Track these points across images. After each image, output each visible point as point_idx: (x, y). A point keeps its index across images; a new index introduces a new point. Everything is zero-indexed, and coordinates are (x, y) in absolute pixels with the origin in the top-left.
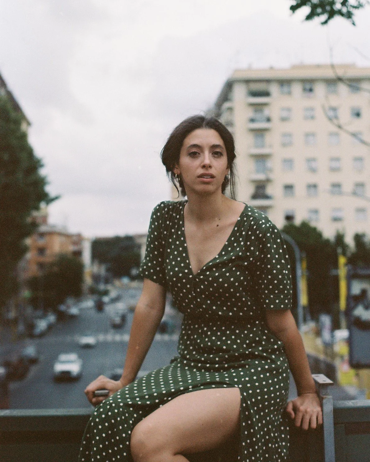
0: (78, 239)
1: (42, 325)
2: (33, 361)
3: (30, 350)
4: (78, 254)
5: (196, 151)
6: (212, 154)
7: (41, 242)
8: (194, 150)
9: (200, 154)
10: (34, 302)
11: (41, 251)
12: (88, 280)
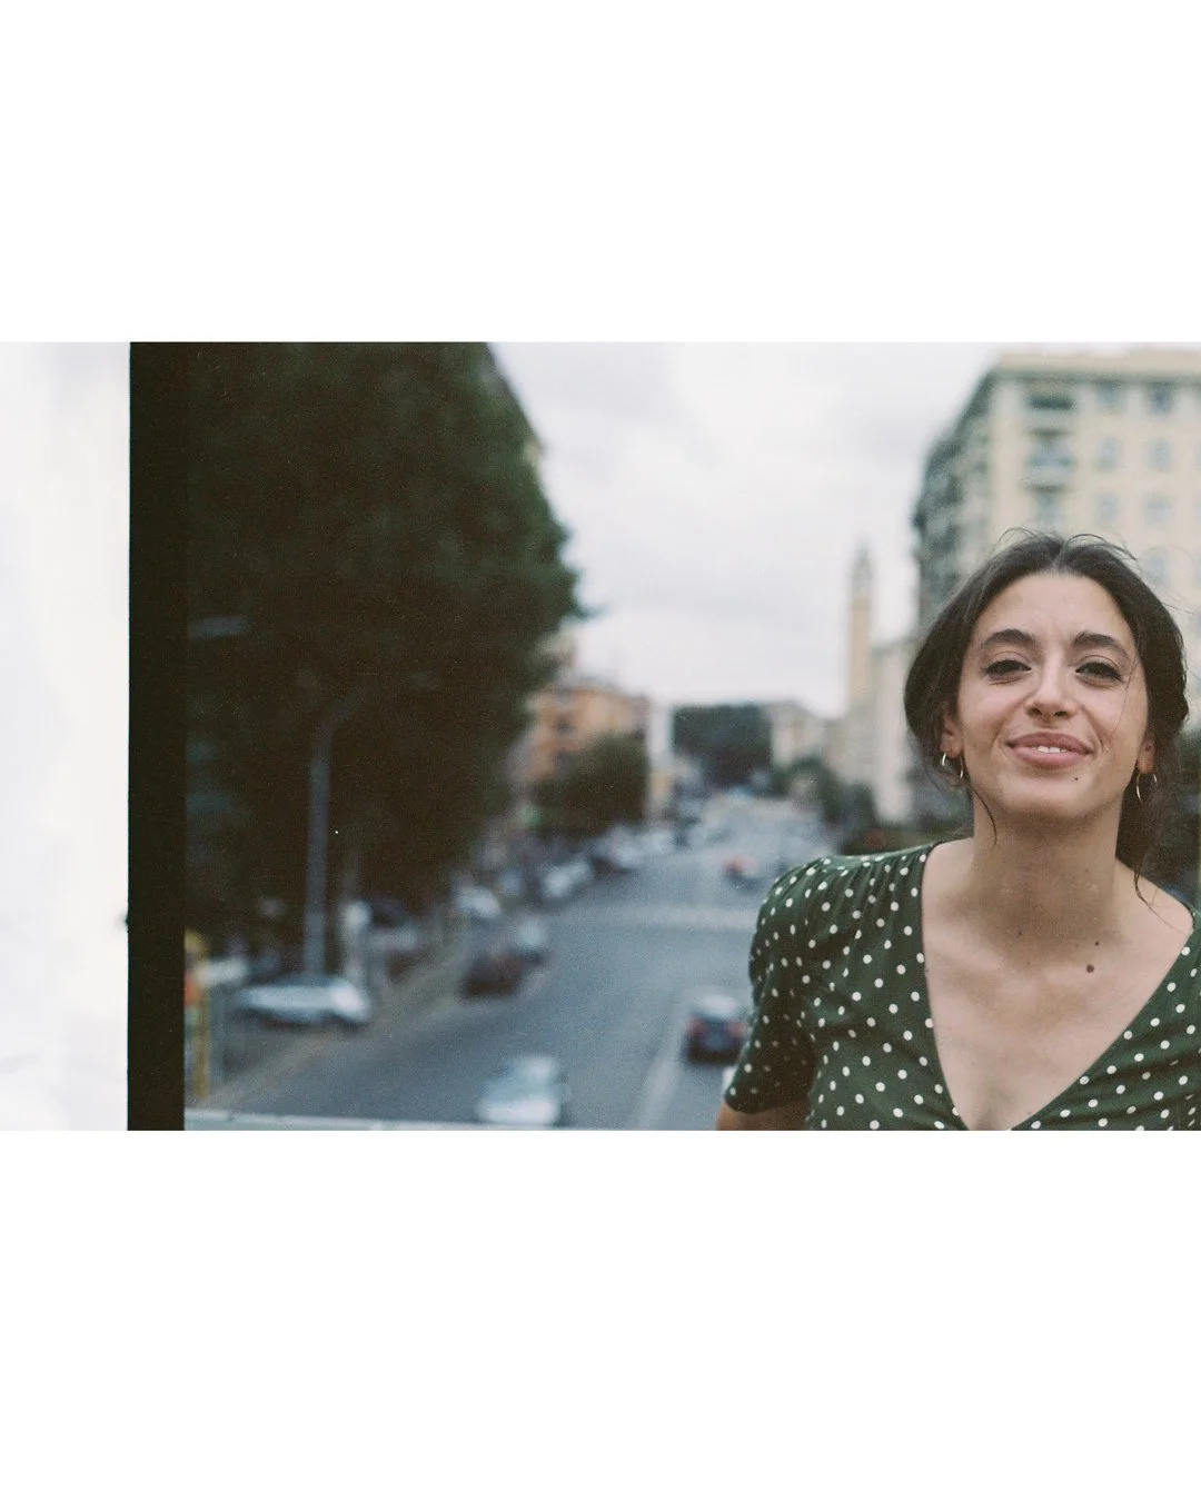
0: (640, 704)
1: (559, 881)
2: (536, 959)
3: (531, 933)
4: (639, 737)
5: (1012, 657)
6: (1078, 671)
7: (563, 706)
8: (1006, 652)
9: (1030, 669)
10: (544, 833)
11: (563, 725)
12: (659, 792)
